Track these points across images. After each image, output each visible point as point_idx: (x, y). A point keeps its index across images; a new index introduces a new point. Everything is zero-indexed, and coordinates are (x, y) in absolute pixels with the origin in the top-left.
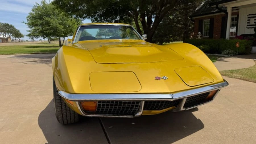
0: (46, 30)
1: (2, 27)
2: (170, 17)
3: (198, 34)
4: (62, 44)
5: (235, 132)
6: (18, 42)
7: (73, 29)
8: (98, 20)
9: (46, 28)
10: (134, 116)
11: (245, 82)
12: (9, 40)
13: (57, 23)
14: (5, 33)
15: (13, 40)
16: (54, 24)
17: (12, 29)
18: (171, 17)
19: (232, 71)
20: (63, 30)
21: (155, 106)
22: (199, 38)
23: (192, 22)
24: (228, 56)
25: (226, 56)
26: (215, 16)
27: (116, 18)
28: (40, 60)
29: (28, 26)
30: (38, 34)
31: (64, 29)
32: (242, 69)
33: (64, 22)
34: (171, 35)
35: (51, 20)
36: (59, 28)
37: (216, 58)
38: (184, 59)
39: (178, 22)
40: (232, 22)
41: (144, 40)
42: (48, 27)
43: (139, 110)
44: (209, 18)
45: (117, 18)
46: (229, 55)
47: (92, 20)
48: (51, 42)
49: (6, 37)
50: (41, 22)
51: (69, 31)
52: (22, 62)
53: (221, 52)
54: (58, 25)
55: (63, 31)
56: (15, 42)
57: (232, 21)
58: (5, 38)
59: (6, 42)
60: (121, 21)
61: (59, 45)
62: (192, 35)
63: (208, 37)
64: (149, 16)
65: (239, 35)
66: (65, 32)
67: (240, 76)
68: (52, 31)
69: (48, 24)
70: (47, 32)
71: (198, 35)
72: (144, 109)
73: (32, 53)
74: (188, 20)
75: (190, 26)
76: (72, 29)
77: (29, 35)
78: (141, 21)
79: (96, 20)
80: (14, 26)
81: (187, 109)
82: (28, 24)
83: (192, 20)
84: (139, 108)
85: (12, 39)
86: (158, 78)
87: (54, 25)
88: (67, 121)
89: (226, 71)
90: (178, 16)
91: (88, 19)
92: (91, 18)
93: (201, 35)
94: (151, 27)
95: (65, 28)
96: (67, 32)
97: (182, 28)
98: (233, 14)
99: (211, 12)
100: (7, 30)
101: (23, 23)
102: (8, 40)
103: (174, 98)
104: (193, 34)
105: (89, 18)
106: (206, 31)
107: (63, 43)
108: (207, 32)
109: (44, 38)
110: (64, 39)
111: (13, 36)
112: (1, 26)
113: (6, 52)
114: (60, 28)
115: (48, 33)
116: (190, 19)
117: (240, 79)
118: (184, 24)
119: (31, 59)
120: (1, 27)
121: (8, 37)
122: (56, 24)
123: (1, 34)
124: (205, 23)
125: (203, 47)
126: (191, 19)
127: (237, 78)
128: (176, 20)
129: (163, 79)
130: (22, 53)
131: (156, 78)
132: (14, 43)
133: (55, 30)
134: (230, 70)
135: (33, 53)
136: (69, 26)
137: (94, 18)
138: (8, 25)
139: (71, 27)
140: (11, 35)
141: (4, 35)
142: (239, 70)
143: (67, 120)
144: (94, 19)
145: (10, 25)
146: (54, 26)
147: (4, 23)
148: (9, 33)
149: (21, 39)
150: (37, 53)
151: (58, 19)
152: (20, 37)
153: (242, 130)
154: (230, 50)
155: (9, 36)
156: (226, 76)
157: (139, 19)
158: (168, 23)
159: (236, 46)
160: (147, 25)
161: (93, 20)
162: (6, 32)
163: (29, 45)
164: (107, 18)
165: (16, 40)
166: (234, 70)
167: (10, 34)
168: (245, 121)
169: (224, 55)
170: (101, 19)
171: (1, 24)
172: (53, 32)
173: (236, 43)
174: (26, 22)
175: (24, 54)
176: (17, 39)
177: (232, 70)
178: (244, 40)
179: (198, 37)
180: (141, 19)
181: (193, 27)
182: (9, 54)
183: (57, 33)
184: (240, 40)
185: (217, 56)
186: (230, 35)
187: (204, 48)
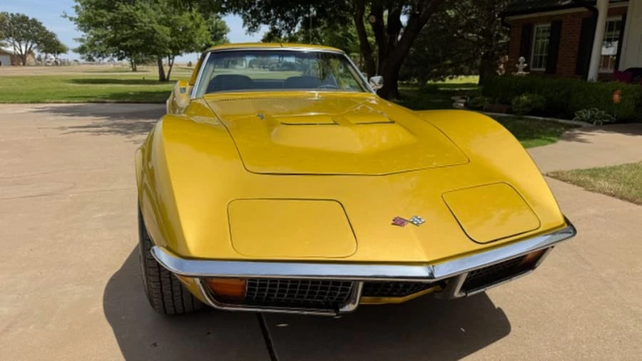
0: (124, 40)
1: (10, 24)
2: (447, 11)
3: (519, 63)
4: (166, 74)
5: (584, 346)
6: (53, 65)
7: (195, 37)
8: (260, 17)
9: (125, 32)
10: (337, 310)
11: (626, 204)
12: (29, 58)
13: (154, 21)
14: (19, 41)
15: (39, 59)
16: (145, 23)
17: (37, 31)
18: (451, 13)
19: (595, 173)
20: (169, 39)
21: (389, 289)
22: (520, 72)
23: (504, 27)
24: (590, 125)
25: (584, 124)
26: (565, 15)
27: (305, 13)
28: (110, 122)
29: (76, 25)
30: (103, 48)
31: (172, 36)
32: (621, 166)
33: (173, 17)
34: (449, 62)
35: (137, 12)
36: (158, 34)
37: (558, 131)
38: (469, 161)
39: (470, 26)
40: (607, 33)
41: (375, 93)
42: (129, 31)
43: (349, 299)
44: (548, 22)
45: (309, 13)
46: (592, 123)
47: (244, 16)
48: (138, 67)
49: (21, 51)
50: (110, 15)
51: (184, 42)
52: (62, 128)
53: (574, 114)
54: (156, 26)
55: (170, 43)
56: (46, 65)
57: (609, 31)
58: (19, 55)
59: (22, 63)
60: (321, 20)
61: (158, 79)
62: (504, 64)
63: (543, 69)
64: (393, 10)
65: (624, 70)
66: (174, 44)
67: (615, 186)
68: (139, 42)
69: (130, 21)
70: (128, 43)
71: (517, 65)
72: (363, 294)
73: (89, 99)
74: (495, 22)
75: (499, 37)
76: (193, 36)
77: (81, 50)
78: (371, 23)
79: (255, 17)
80: (41, 23)
81: (469, 295)
82: (77, 20)
83: (504, 23)
84: (350, 294)
85: (36, 56)
86: (399, 222)
87: (145, 26)
88: (175, 309)
89: (579, 172)
90: (470, 11)
91: (234, 13)
92: (241, 11)
93: (525, 65)
94: (400, 37)
95: (174, 33)
96: (180, 45)
97: (478, 44)
98: (611, 12)
99: (556, 4)
100: (22, 32)
101: (65, 16)
102: (27, 59)
103: (436, 276)
104: (505, 58)
105: (238, 10)
106: (539, 55)
107: (170, 71)
108: (541, 57)
109: (121, 59)
110: (171, 61)
111: (38, 47)
112: (8, 21)
113: (21, 94)
114: (161, 32)
115: (131, 46)
116: (500, 19)
117: (614, 196)
118: (483, 33)
119: (89, 120)
120: (8, 25)
121: (26, 52)
122: (150, 22)
123: (9, 43)
124: (537, 32)
125: (529, 99)
126: (502, 21)
127: (605, 193)
128: (463, 22)
129: (412, 222)
130: (63, 101)
131: (394, 220)
132: (43, 67)
133: (147, 39)
134: (589, 170)
135: (92, 100)
136: (185, 29)
137: (249, 11)
138: (24, 19)
139: (190, 32)
140: (35, 45)
141: (15, 46)
142: (614, 168)
143: (174, 306)
144: (251, 13)
145: (30, 18)
146: (146, 28)
147: (15, 14)
148: (28, 42)
149: (62, 56)
150: (102, 100)
151: (154, 10)
152: (59, 53)
153: (602, 341)
154: (596, 109)
155: (30, 49)
156: (579, 185)
157: (368, 19)
158: (442, 27)
159: (612, 100)
160: (386, 34)
161: (248, 17)
162: (21, 37)
163: (81, 75)
164: (284, 12)
165: (48, 60)
166: (599, 169)
167: (32, 43)
168: (611, 318)
169: (581, 123)
170: (268, 14)
171: (7, 16)
172: (143, 45)
173: (614, 92)
174: (71, 16)
175: (69, 103)
176: (51, 56)
177: (595, 169)
178: (635, 86)
179: (517, 70)
180: (373, 19)
181: (508, 42)
182: (29, 101)
183: (153, 47)
184: (623, 85)
185: (562, 125)
186: (600, 67)
187: (530, 101)
